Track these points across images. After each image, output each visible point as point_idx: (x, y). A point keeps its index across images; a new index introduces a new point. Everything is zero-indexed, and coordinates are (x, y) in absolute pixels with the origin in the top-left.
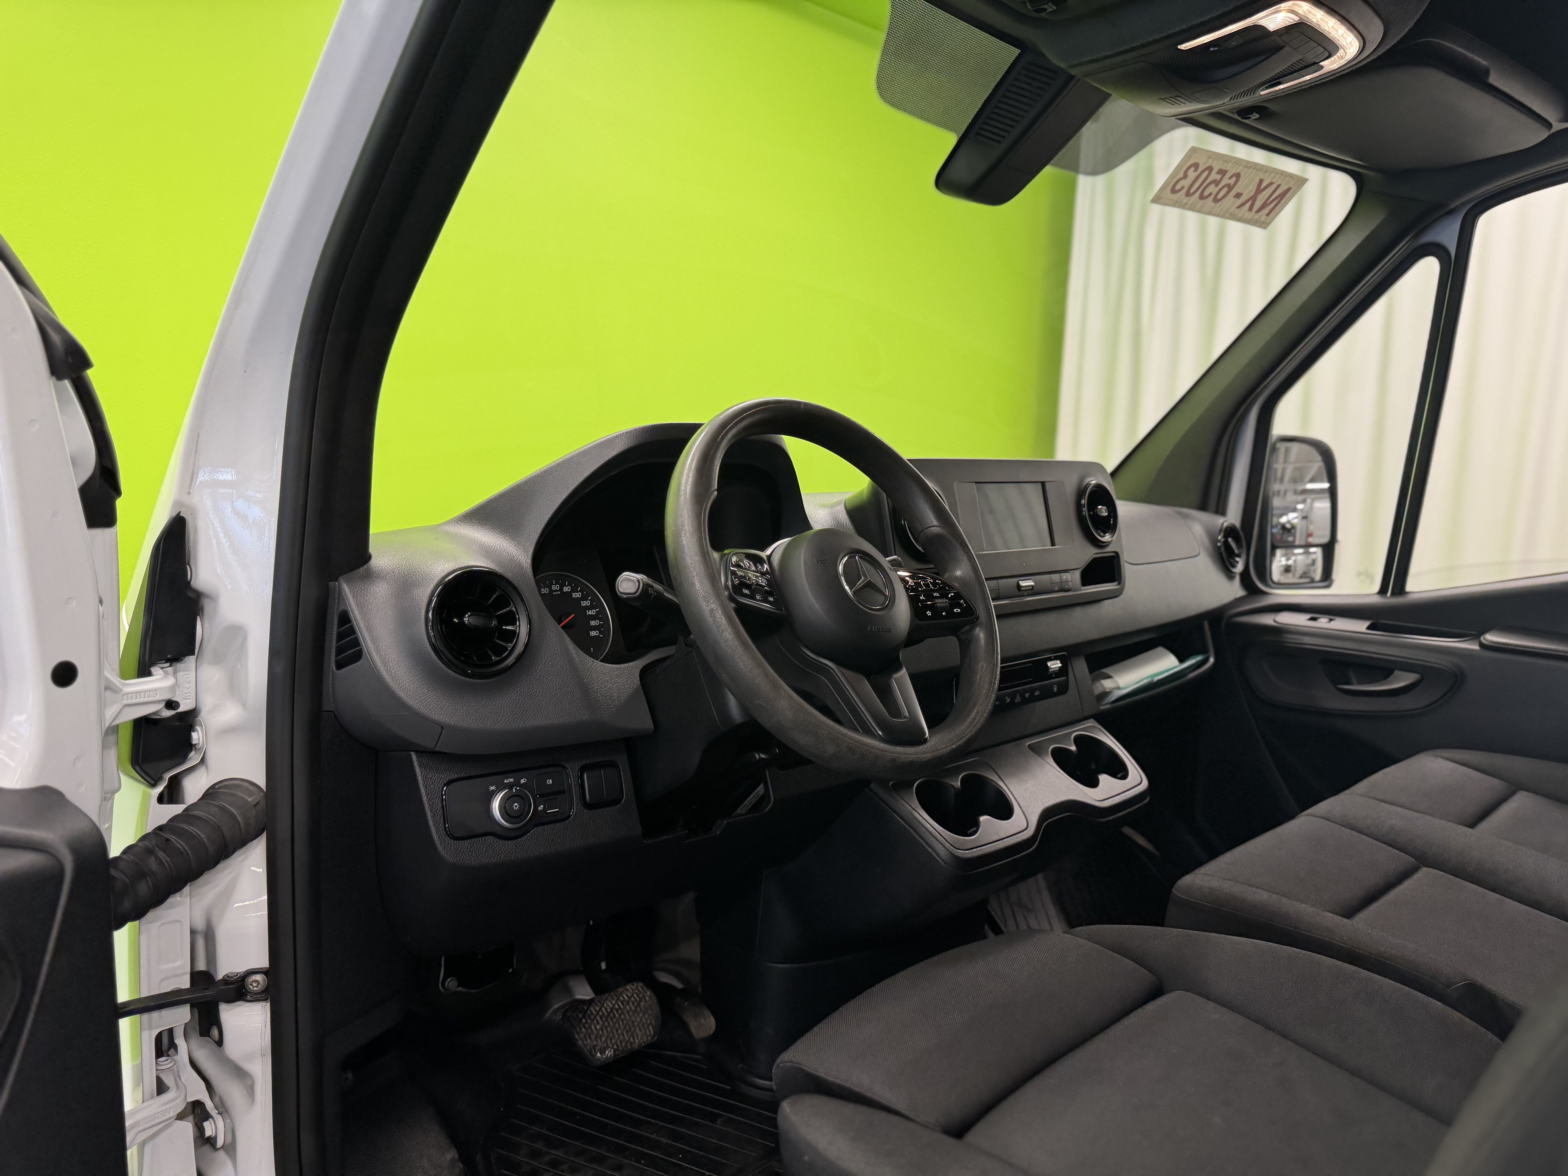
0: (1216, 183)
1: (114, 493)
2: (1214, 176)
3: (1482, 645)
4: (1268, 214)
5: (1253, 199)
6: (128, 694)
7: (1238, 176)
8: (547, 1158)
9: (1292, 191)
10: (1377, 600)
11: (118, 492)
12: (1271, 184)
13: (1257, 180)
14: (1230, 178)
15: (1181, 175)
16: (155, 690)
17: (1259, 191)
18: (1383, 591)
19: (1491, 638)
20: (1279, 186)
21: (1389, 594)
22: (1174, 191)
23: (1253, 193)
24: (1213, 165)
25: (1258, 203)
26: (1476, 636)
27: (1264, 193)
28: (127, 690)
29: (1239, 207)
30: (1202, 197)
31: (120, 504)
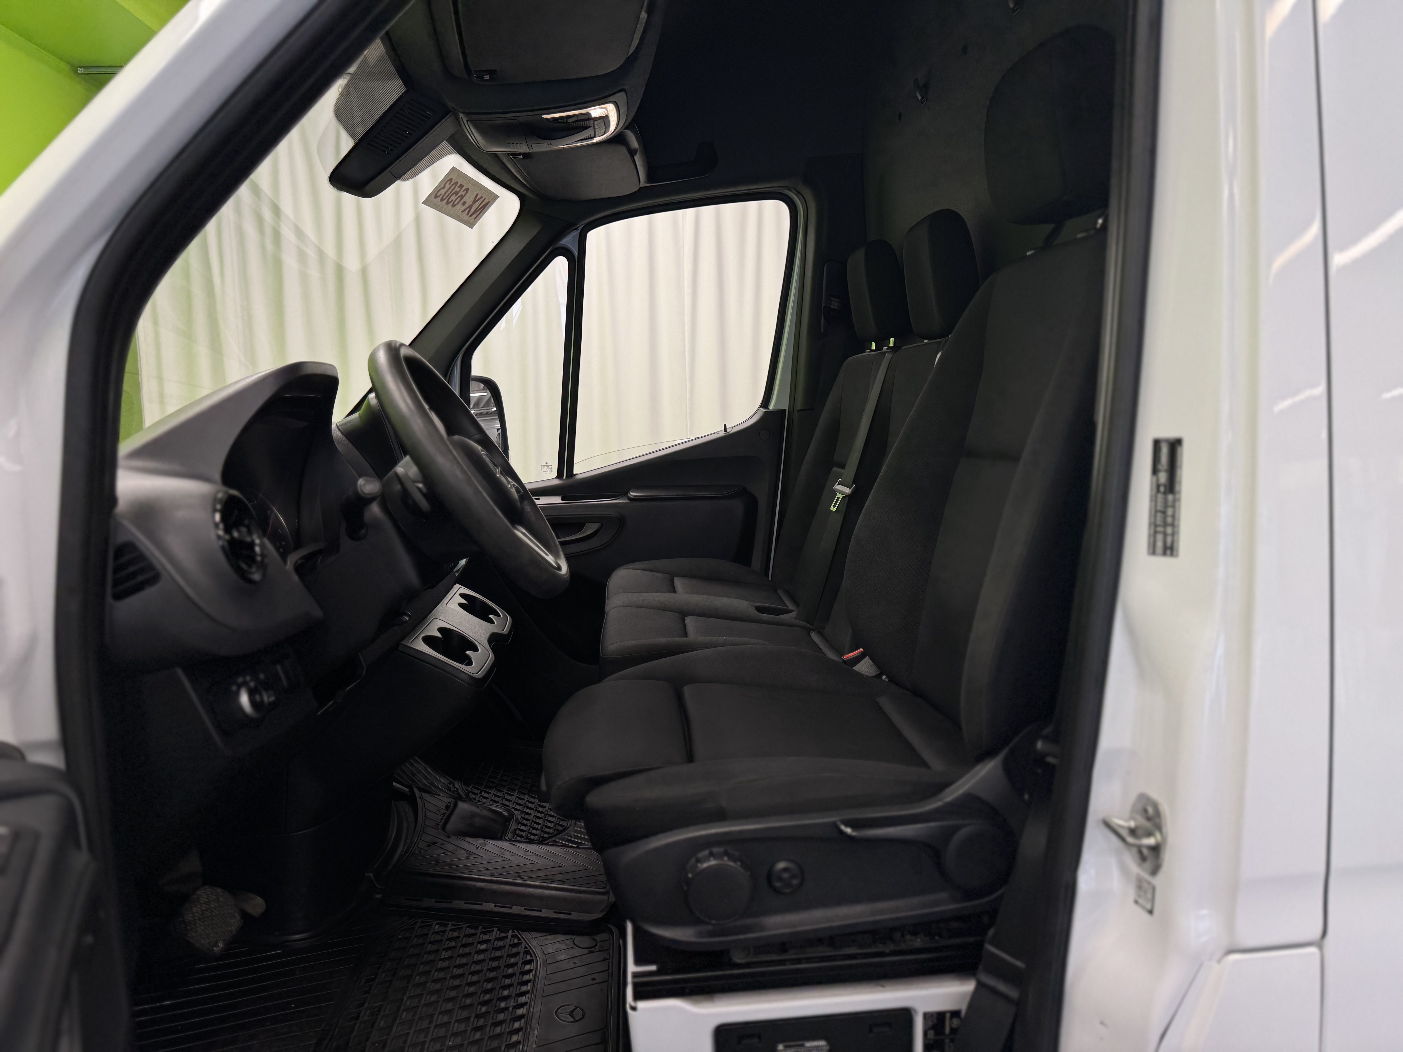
0: (456, 193)
2: (457, 189)
3: (629, 499)
4: (475, 219)
5: (470, 207)
7: (467, 190)
9: (490, 203)
10: (557, 482)
12: (481, 197)
13: (475, 194)
14: (463, 191)
15: (442, 186)
17: (475, 201)
18: (559, 476)
19: (633, 494)
20: (485, 199)
21: (564, 477)
22: (436, 197)
23: (471, 203)
24: (459, 181)
25: (473, 210)
26: (625, 494)
27: (477, 203)
29: (462, 212)
30: (448, 203)
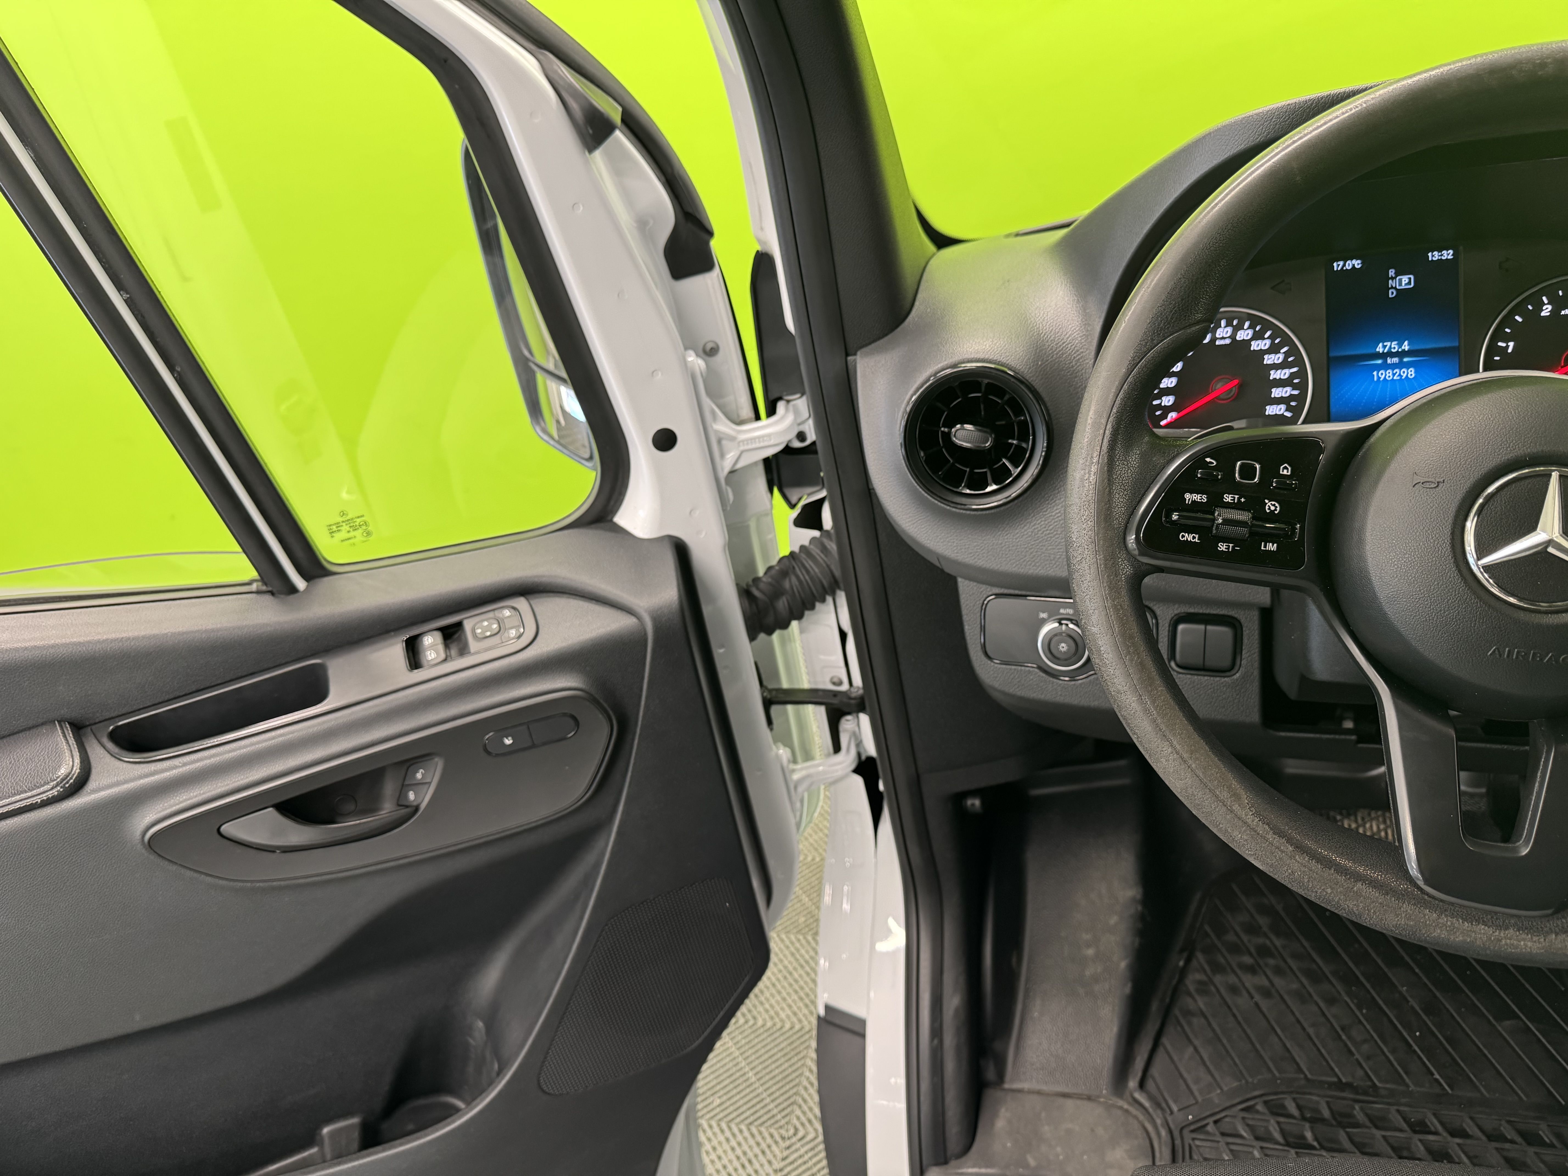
1: (704, 236)
6: (743, 441)
8: (1261, 940)
11: (710, 234)
16: (769, 436)
28: (742, 437)
31: (716, 245)
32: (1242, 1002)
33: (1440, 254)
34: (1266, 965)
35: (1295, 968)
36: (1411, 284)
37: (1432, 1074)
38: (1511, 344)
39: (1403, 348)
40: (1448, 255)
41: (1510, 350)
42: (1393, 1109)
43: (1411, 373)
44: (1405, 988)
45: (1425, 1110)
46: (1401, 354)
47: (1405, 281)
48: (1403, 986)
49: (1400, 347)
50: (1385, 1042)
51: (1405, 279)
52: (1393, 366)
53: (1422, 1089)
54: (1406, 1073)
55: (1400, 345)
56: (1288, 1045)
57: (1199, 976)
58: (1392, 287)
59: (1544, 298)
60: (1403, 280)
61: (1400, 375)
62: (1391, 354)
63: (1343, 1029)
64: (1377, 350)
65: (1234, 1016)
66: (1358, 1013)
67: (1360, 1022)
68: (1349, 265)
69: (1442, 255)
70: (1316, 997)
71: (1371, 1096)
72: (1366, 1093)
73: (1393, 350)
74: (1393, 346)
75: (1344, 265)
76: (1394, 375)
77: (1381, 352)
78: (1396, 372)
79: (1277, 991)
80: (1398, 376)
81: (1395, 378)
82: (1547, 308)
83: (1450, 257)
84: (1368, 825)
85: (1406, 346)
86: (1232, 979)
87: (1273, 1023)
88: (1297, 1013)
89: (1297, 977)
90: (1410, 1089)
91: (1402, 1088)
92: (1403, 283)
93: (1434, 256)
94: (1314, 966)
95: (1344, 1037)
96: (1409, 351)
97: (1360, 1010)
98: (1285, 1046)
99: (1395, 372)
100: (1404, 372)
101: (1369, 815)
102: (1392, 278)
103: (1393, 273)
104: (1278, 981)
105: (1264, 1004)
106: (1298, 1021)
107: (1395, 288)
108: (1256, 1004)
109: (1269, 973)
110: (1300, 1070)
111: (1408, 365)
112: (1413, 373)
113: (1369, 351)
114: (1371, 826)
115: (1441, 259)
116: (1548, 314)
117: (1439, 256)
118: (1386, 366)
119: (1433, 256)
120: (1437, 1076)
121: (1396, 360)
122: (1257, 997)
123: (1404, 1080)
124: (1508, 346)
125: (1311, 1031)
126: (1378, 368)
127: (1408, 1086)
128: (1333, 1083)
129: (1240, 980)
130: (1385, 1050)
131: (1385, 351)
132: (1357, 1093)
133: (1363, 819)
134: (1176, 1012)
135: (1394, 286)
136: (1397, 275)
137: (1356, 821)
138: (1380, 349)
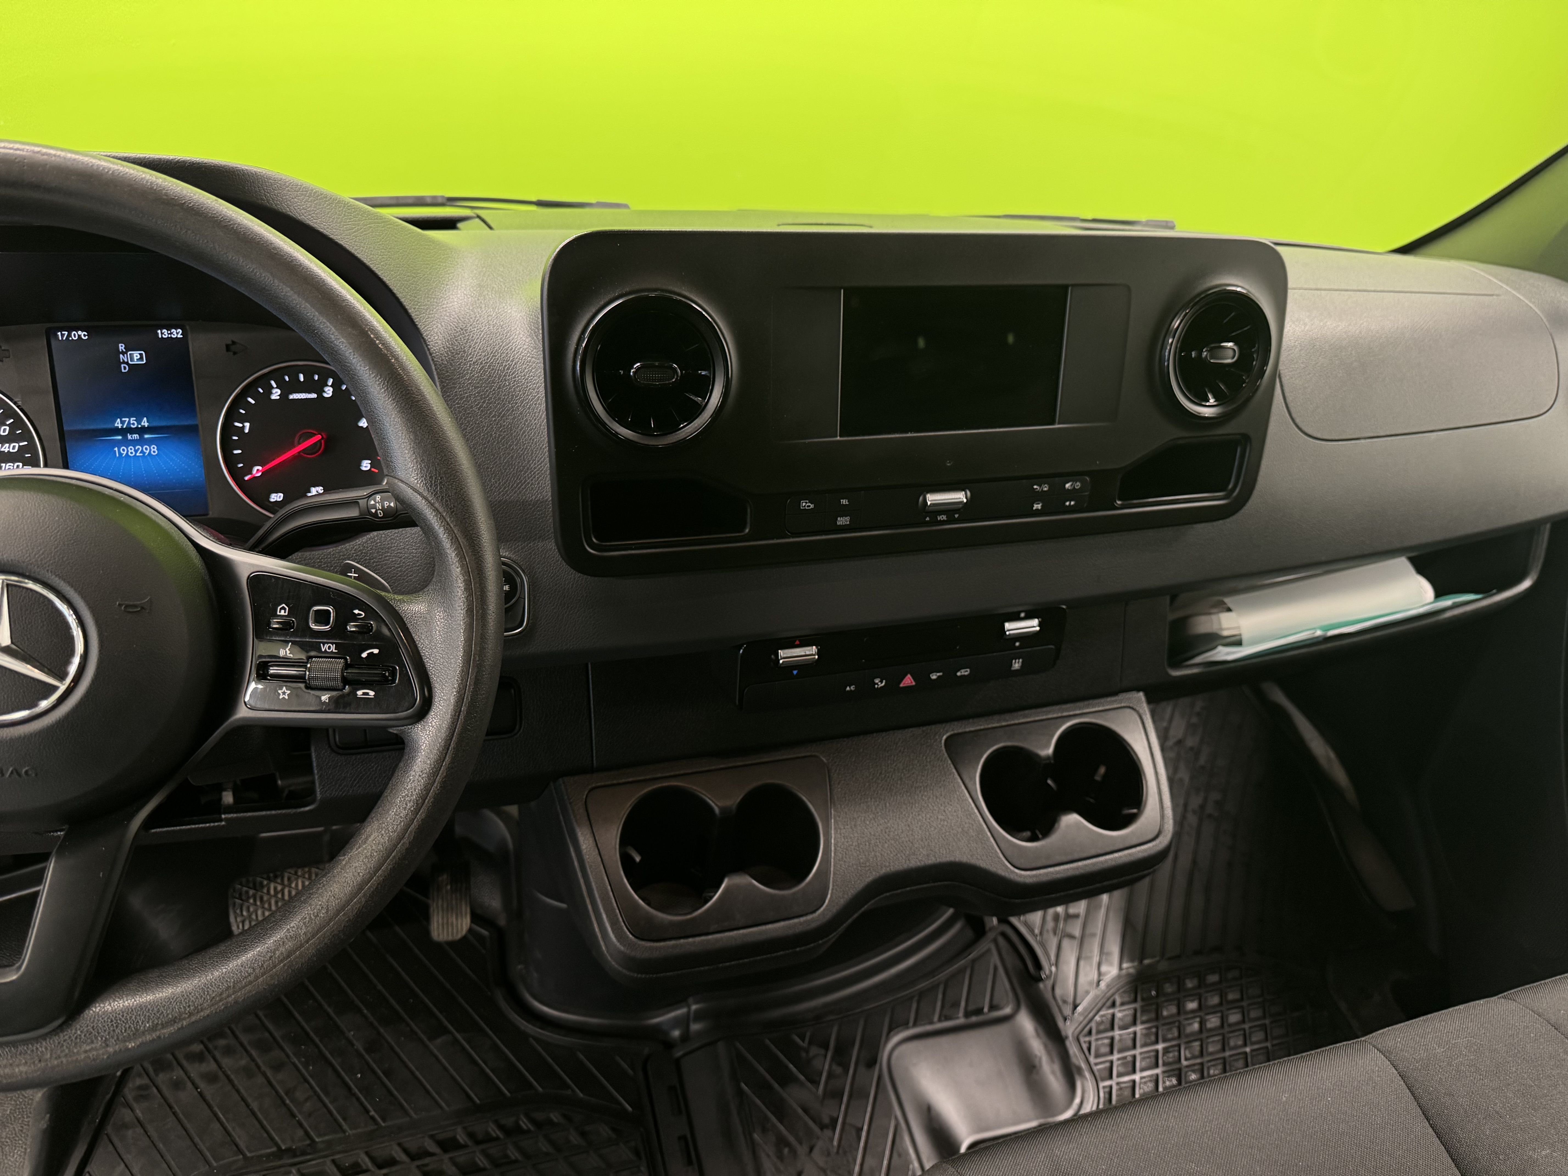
32: (187, 1095)
33: (169, 332)
34: (216, 1048)
35: (246, 1043)
36: (143, 361)
37: (368, 1112)
38: (247, 425)
39: (143, 424)
40: (177, 333)
41: (247, 431)
42: (328, 1161)
43: (154, 449)
44: (352, 1033)
45: (357, 1151)
46: (141, 431)
47: (136, 357)
48: (349, 1031)
49: (139, 423)
50: (327, 1094)
51: (136, 355)
52: (134, 443)
53: (359, 1130)
54: (344, 1119)
55: (139, 421)
56: (230, 1128)
57: (139, 1082)
58: (124, 362)
59: (273, 383)
60: (135, 355)
61: (142, 452)
62: (130, 430)
63: (287, 1094)
64: (116, 425)
65: (175, 1114)
66: (304, 1071)
67: (306, 1081)
68: (75, 335)
69: (171, 333)
70: (263, 1068)
71: (310, 1154)
72: (304, 1153)
73: (132, 426)
74: (132, 422)
75: (69, 335)
76: (136, 451)
77: (120, 427)
78: (139, 449)
79: (224, 1073)
80: (140, 453)
81: (138, 454)
82: (276, 392)
83: (180, 336)
84: (293, 885)
85: (145, 423)
86: (177, 1074)
87: (216, 1109)
88: (242, 1091)
89: (247, 1051)
90: (347, 1134)
91: (341, 1135)
92: (135, 358)
93: (164, 334)
94: (267, 1035)
95: (288, 1102)
96: (148, 427)
97: (307, 1069)
98: (225, 1129)
99: (137, 448)
100: (146, 449)
101: (296, 873)
102: (123, 353)
103: (123, 348)
104: (226, 1062)
105: (208, 1090)
106: (243, 1099)
107: (127, 363)
108: (200, 1094)
109: (218, 1055)
110: (240, 1151)
111: (150, 442)
112: (155, 450)
113: (108, 426)
114: (297, 885)
115: (171, 337)
116: (278, 397)
117: (168, 334)
118: (126, 443)
119: (162, 333)
120: (372, 1113)
121: (136, 436)
122: (202, 1085)
123: (340, 1126)
124: (244, 426)
125: (255, 1105)
126: (119, 444)
127: (344, 1131)
128: (272, 1154)
129: (186, 1073)
130: (327, 1101)
131: (125, 427)
132: (295, 1156)
133: (289, 879)
134: (109, 1129)
135: (126, 360)
136: (128, 349)
137: (282, 884)
138: (118, 424)
